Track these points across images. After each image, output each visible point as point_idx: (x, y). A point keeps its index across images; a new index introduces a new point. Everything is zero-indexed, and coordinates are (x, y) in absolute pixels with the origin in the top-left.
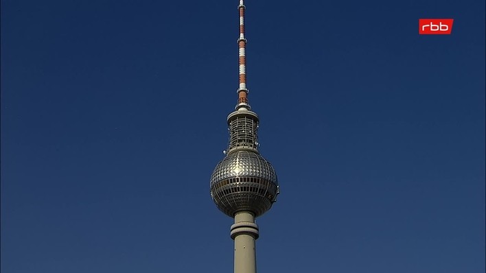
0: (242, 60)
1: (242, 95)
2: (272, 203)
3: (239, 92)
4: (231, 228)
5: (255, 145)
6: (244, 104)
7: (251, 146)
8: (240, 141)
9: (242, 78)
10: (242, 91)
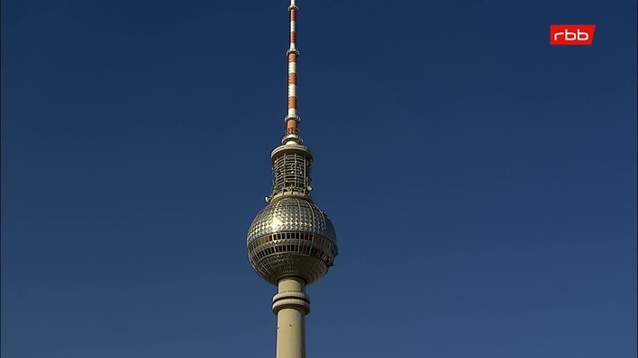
0: (291, 79)
1: (290, 124)
2: (328, 266)
3: (287, 121)
4: (274, 299)
5: (307, 190)
6: (294, 136)
7: (302, 192)
8: (287, 185)
9: (291, 102)
10: (291, 119)
